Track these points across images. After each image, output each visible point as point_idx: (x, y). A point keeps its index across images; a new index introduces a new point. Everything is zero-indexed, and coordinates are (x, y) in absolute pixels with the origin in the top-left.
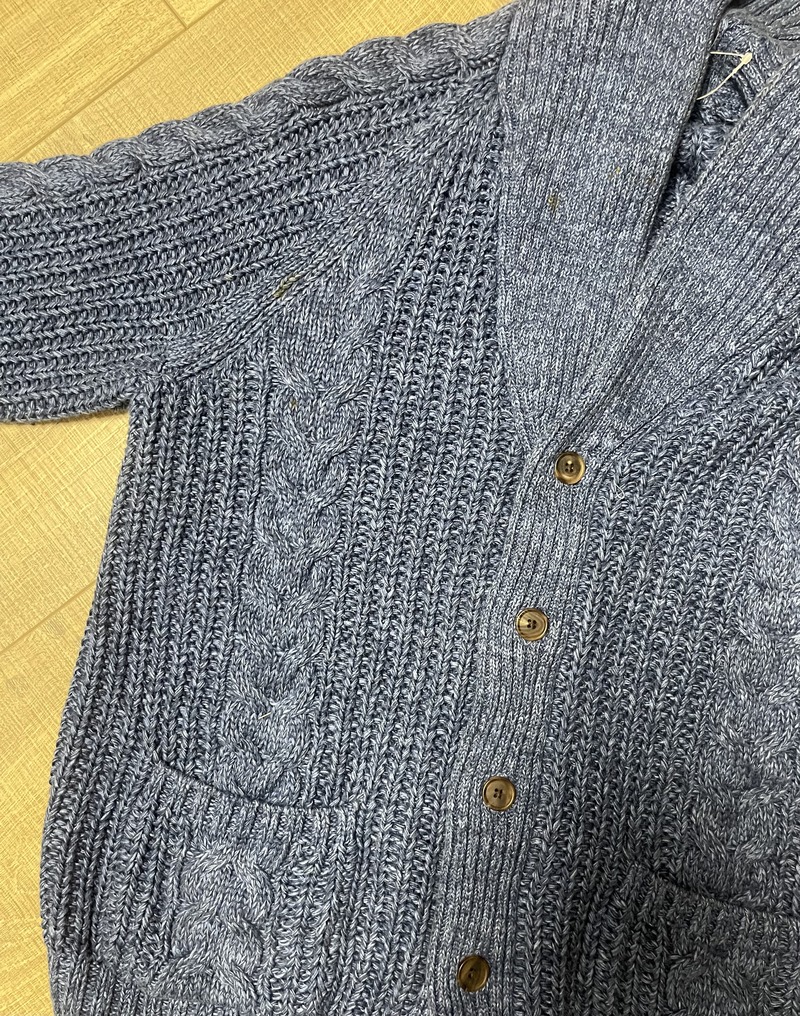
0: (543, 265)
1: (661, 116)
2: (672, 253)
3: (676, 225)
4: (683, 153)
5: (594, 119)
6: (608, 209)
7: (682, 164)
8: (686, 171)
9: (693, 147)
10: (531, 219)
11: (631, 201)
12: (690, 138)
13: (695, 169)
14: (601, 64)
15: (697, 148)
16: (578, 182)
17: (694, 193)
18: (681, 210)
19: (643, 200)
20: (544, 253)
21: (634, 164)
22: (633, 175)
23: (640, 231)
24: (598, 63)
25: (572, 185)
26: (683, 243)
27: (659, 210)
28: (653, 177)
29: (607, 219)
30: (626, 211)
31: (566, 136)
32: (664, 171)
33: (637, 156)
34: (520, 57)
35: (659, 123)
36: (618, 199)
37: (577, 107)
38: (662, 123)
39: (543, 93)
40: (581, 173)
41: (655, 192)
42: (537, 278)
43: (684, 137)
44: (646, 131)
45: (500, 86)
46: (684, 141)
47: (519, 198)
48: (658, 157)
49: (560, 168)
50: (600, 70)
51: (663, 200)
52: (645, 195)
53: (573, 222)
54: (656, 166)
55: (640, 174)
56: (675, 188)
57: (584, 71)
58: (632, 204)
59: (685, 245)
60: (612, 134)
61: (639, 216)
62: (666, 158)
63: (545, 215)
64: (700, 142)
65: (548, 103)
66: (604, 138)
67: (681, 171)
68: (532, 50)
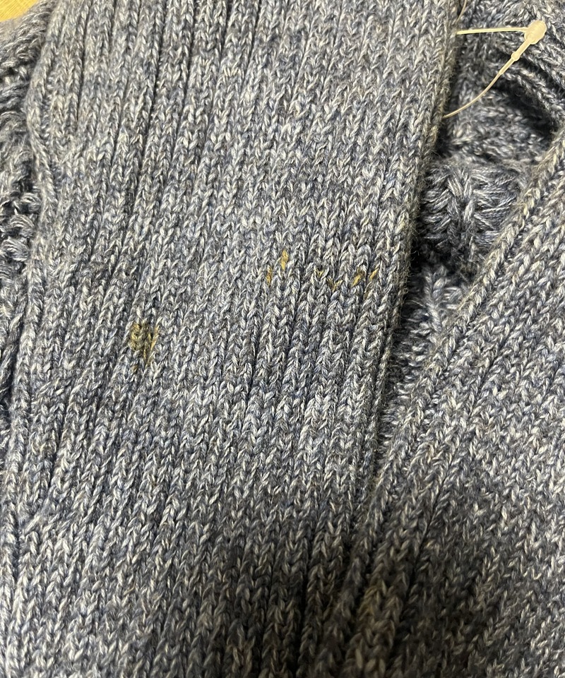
0: (117, 494)
1: (370, 137)
2: (447, 450)
3: (444, 378)
4: (432, 219)
5: (224, 161)
6: (270, 349)
7: (432, 244)
8: (444, 258)
9: (455, 204)
10: (87, 381)
11: (323, 326)
12: (444, 186)
13: (465, 251)
14: (230, 56)
15: (463, 206)
16: (198, 291)
17: (479, 300)
18: (452, 342)
19: (353, 323)
20: (120, 463)
21: (321, 243)
22: (321, 268)
23: (355, 396)
24: (222, 55)
25: (186, 299)
26: (469, 422)
27: (396, 342)
28: (371, 268)
29: (270, 373)
30: (316, 349)
31: (169, 200)
32: (396, 254)
33: (324, 224)
34: (67, 61)
35: (367, 151)
36: (292, 325)
37: (186, 141)
38: (375, 150)
39: (112, 119)
40: (205, 272)
41: (380, 305)
42: (98, 532)
43: (430, 185)
44: (340, 170)
45: (29, 118)
46: (431, 193)
47: (60, 334)
48: (376, 224)
49: (156, 264)
50: (229, 66)
51: (402, 321)
52: (358, 312)
53: (187, 383)
54: (373, 245)
55: (338, 263)
56: (423, 294)
57: (196, 71)
58: (329, 334)
59: (476, 427)
60: (266, 186)
61: (348, 361)
62: (396, 223)
63: (123, 370)
64: (468, 191)
65: (123, 137)
66: (250, 196)
67: (433, 259)
68: (89, 48)
